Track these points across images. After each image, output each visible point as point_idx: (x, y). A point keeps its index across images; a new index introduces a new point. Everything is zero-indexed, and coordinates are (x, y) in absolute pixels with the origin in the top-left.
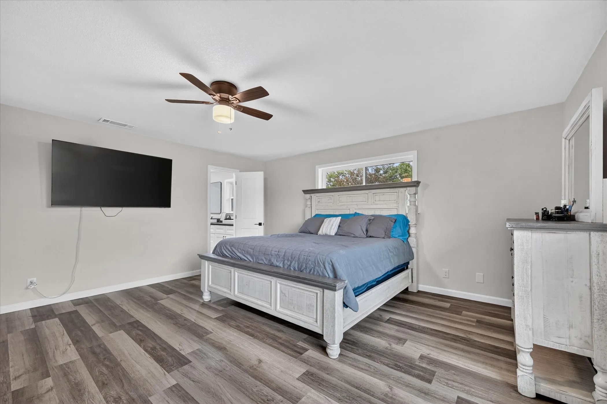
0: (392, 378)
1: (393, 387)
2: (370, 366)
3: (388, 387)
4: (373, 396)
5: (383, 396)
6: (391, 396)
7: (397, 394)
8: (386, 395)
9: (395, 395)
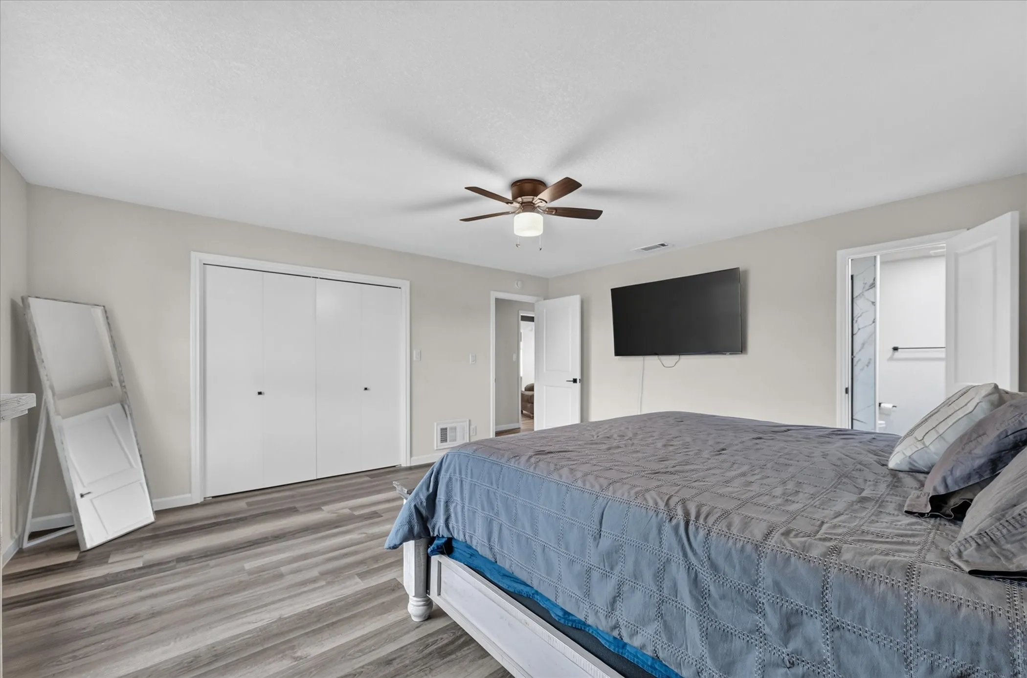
0: (313, 669)
1: (296, 663)
2: (363, 652)
3: (302, 657)
4: (306, 634)
5: (295, 643)
6: (287, 653)
7: (282, 661)
8: (293, 648)
9: (283, 658)
